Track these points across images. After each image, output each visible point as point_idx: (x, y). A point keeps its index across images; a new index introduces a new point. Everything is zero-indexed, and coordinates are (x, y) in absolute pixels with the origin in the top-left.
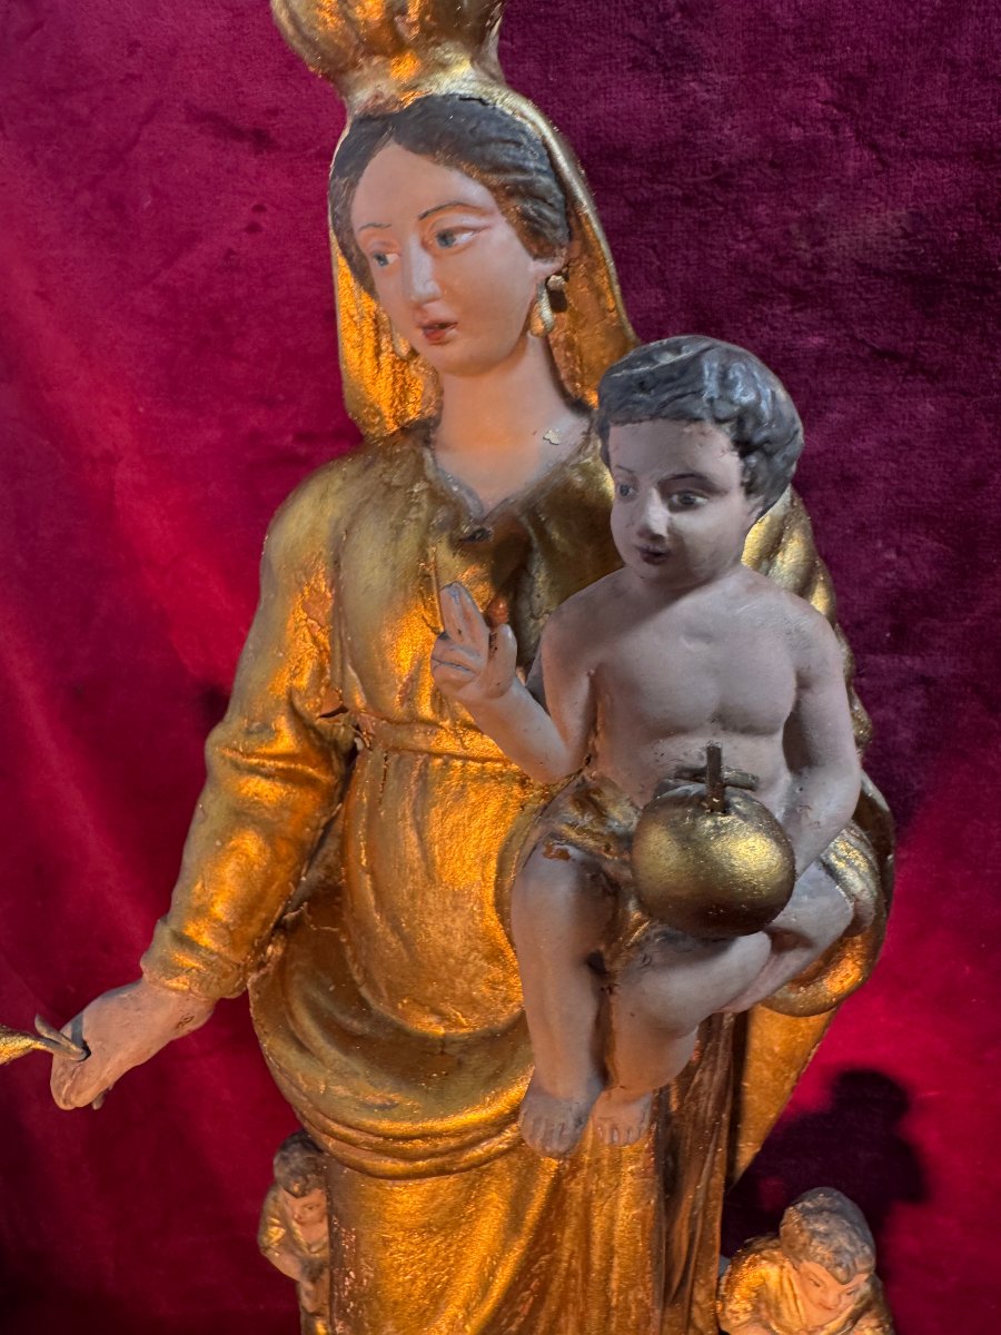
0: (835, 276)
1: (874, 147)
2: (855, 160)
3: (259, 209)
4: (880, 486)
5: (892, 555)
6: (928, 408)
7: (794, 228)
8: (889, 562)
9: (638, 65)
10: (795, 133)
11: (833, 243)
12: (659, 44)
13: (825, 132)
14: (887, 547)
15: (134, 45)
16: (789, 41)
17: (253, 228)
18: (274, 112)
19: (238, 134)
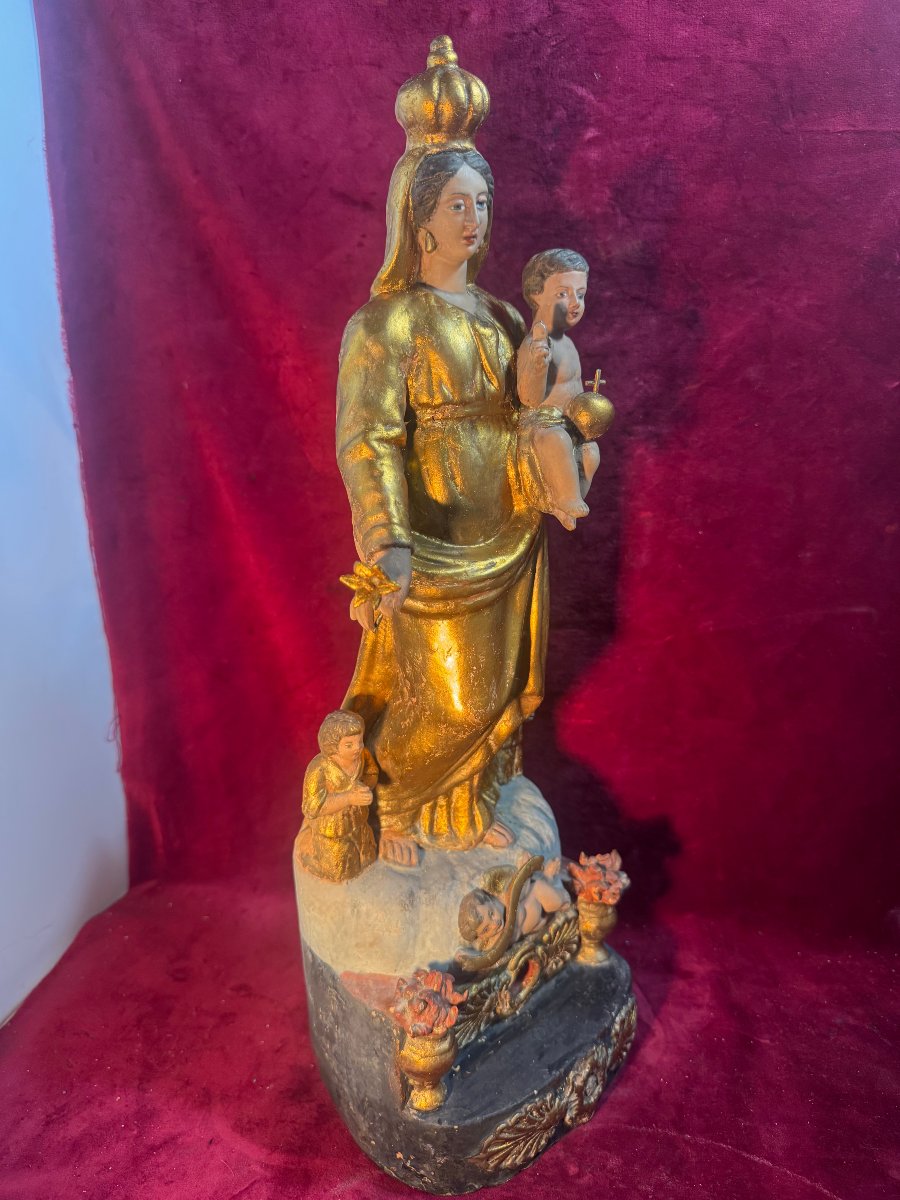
0: (615, 267)
1: (628, 216)
2: (621, 221)
3: (364, 236)
4: (636, 354)
5: (641, 383)
6: (653, 321)
7: (599, 247)
8: (641, 387)
9: (535, 181)
10: (598, 210)
11: (614, 253)
12: (544, 173)
13: (610, 210)
14: (640, 380)
15: (306, 162)
16: (594, 175)
17: (360, 245)
18: (374, 194)
19: (355, 203)
